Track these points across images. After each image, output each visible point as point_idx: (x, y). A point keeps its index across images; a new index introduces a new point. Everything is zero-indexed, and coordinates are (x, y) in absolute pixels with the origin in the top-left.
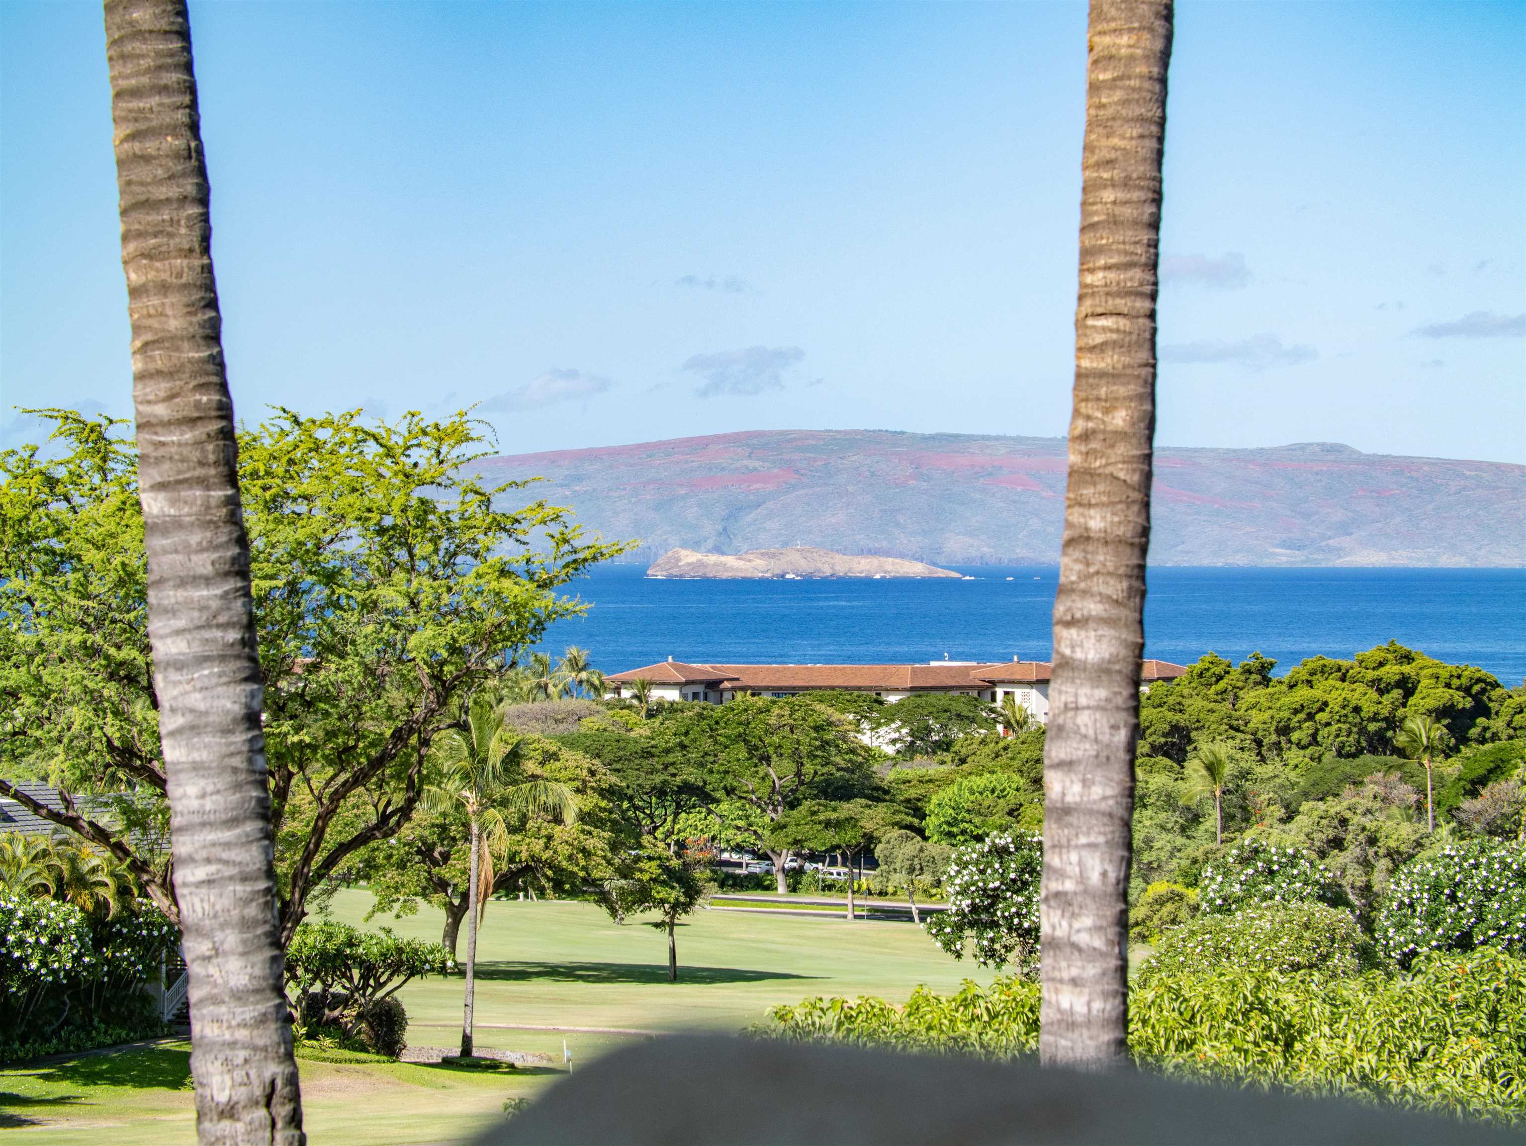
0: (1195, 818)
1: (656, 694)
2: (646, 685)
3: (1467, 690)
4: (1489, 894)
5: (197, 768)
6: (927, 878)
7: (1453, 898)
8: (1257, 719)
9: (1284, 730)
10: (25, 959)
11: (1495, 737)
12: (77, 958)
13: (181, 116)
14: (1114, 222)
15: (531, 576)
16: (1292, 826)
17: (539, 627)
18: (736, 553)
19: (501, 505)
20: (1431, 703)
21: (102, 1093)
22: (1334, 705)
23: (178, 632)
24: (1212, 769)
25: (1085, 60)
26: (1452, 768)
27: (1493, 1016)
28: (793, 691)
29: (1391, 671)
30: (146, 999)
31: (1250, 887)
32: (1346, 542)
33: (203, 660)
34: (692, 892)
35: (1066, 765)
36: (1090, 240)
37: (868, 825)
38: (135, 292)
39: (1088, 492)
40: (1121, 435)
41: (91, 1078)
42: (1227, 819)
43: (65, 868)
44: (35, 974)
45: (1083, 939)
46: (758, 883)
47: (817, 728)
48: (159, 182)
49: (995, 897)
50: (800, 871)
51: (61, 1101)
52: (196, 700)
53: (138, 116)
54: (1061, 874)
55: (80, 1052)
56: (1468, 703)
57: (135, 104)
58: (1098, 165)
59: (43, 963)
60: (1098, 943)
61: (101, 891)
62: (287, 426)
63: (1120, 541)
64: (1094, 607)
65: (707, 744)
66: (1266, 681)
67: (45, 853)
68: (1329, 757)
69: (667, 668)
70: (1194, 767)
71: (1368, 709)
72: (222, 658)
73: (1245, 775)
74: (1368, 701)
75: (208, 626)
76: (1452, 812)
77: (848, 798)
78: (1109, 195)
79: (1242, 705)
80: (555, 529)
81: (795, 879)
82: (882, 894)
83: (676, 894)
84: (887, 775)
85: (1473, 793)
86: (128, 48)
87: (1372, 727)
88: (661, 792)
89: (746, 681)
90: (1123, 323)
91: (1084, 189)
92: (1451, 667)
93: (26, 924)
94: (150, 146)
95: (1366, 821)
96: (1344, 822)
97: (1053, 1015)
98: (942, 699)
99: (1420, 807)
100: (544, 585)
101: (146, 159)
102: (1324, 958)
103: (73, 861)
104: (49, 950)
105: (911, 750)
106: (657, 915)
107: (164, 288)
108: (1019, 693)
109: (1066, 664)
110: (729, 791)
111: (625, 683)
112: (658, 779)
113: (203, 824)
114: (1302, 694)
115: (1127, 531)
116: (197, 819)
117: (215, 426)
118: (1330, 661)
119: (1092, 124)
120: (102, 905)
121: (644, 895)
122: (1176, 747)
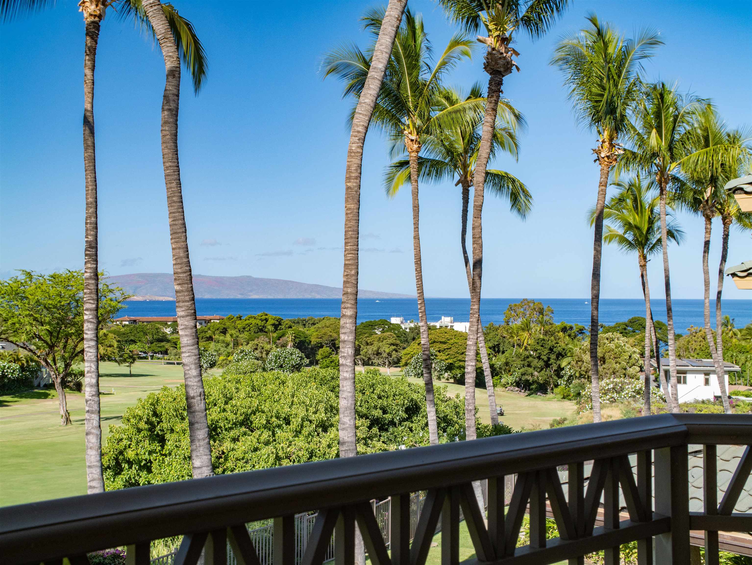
0: (228, 345)
1: (124, 323)
2: (122, 321)
3: (277, 321)
4: (286, 358)
5: (186, 335)
6: (177, 357)
7: (279, 358)
8: (239, 326)
9: (244, 328)
10: (8, 375)
11: (282, 329)
12: (18, 375)
13: (182, 217)
14: (351, 238)
15: (116, 300)
16: (248, 346)
17: (118, 310)
18: (136, 296)
19: (110, 287)
20: (271, 323)
21: (23, 400)
22: (253, 324)
23: (183, 311)
24: (231, 335)
25: (344, 209)
26: (275, 335)
27: (315, 378)
28: (150, 322)
29: (264, 317)
30: (31, 382)
31: (242, 357)
32: (251, 294)
33: (187, 316)
34: (134, 360)
35: (345, 333)
36: (347, 241)
37: (167, 347)
38: (173, 249)
39: (348, 285)
40: (353, 275)
41: (21, 397)
42: (234, 345)
43: (16, 357)
44: (10, 378)
45: (348, 364)
46: (145, 358)
47: (157, 329)
48: (178, 229)
50: (153, 356)
51: (16, 401)
52: (186, 323)
53: (174, 217)
54: (344, 352)
55: (18, 392)
56: (278, 323)
57: (174, 215)
58: (348, 227)
59: (12, 376)
60: (351, 365)
61: (23, 362)
62: (68, 272)
63: (353, 294)
64: (349, 305)
65: (135, 332)
66: (241, 319)
67: (12, 355)
68: (252, 333)
69: (126, 317)
70: (228, 335)
71: (259, 324)
72: (191, 316)
73: (237, 337)
74: (259, 323)
75: (188, 310)
76: (275, 343)
77: (163, 342)
78: (350, 233)
79: (236, 324)
80: (121, 292)
81: (152, 357)
82: (169, 360)
83: (131, 360)
84: (170, 337)
85: (279, 339)
86: (172, 204)
87: (260, 328)
88: (126, 341)
89: (141, 320)
90: (353, 255)
91: (345, 232)
92: (274, 316)
93: (8, 368)
94: (177, 222)
95: (261, 345)
96: (257, 345)
97: (343, 377)
99: (269, 342)
100: (119, 302)
101: (176, 225)
102: (256, 370)
103: (17, 356)
104: (13, 373)
105: (173, 333)
106: (127, 364)
107: (179, 248)
109: (344, 316)
110: (140, 341)
111: (118, 321)
112: (126, 339)
113: (187, 346)
114: (247, 322)
115: (354, 292)
117: (189, 273)
118: (253, 316)
119: (346, 220)
120: (23, 364)
121: (125, 361)
122: (224, 332)
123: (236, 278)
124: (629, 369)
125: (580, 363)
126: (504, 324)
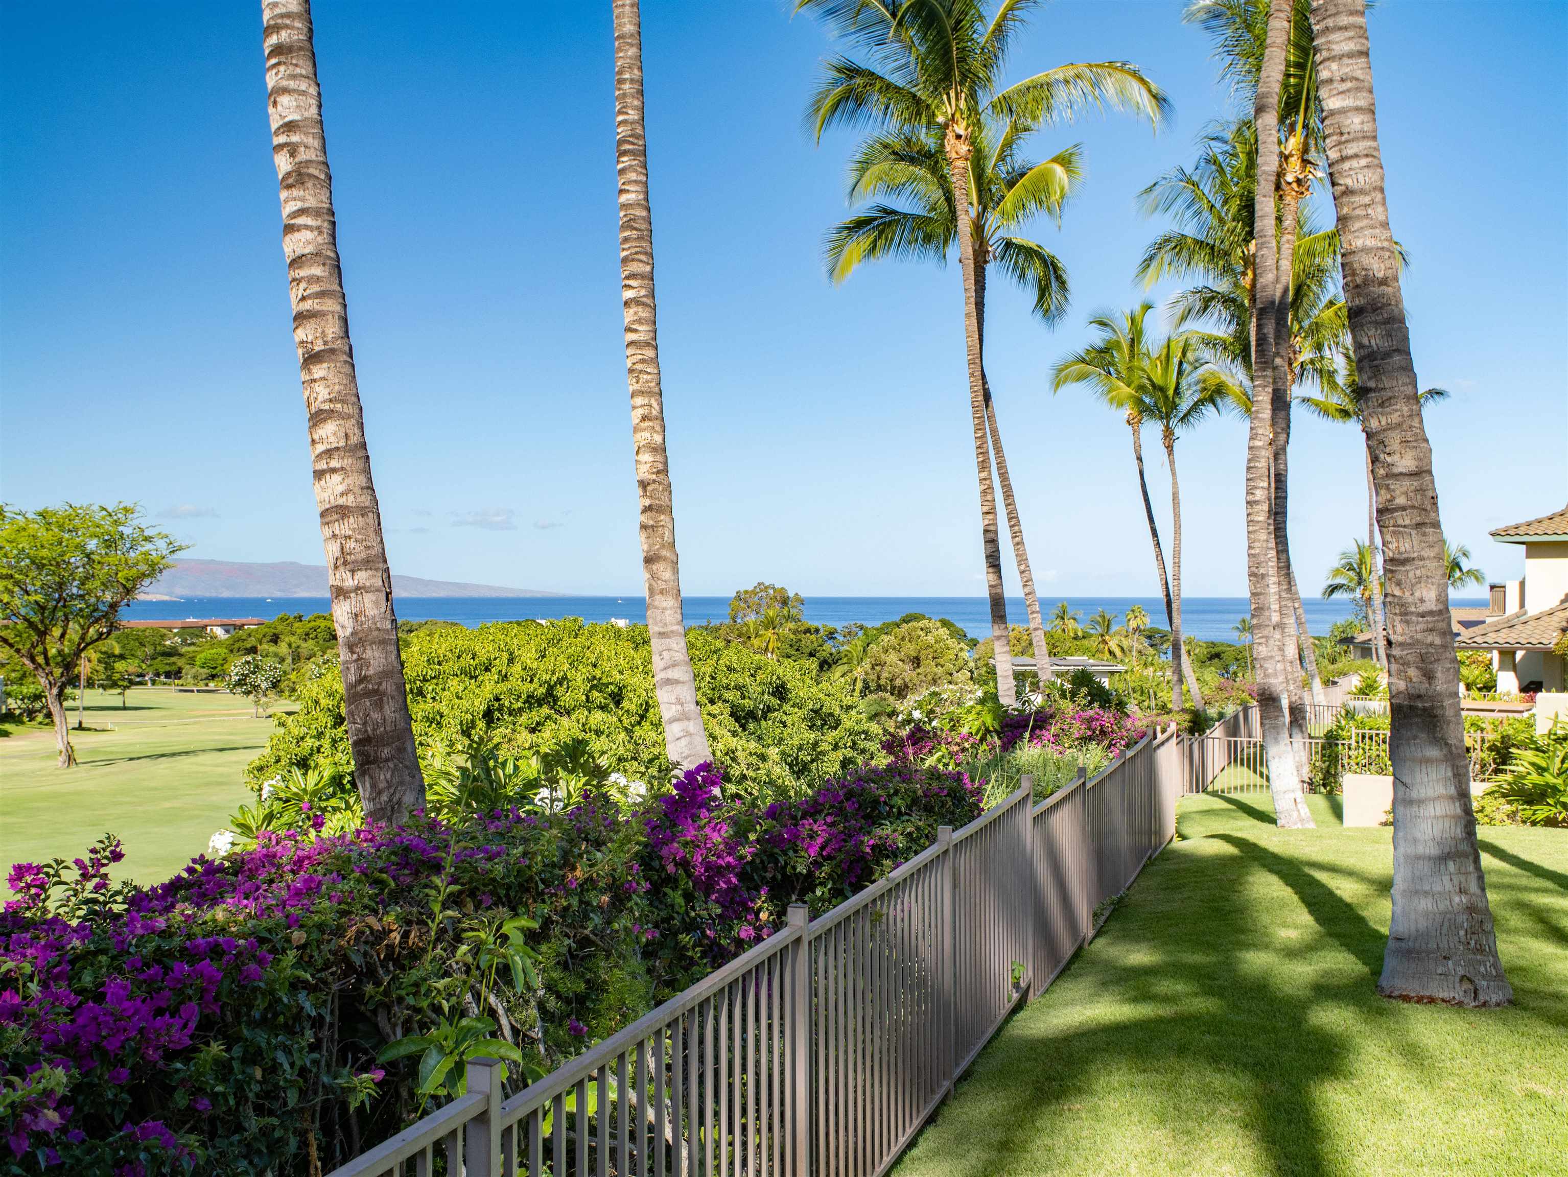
0: (282, 660)
8: (299, 631)
9: (307, 634)
24: (290, 645)
37: (179, 664)
42: (293, 659)
46: (143, 683)
47: (161, 636)
49: (247, 675)
50: (155, 680)
66: (301, 621)
70: (282, 645)
73: (298, 647)
77: (171, 657)
79: (294, 627)
81: (153, 682)
82: (184, 685)
98: (192, 630)
108: (215, 628)
110: (132, 656)
113: (1364, 137)
114: (312, 624)
116: (1360, 135)
121: (114, 685)
122: (275, 639)
123: (273, 566)
124: (955, 674)
125: (878, 668)
126: (728, 621)
